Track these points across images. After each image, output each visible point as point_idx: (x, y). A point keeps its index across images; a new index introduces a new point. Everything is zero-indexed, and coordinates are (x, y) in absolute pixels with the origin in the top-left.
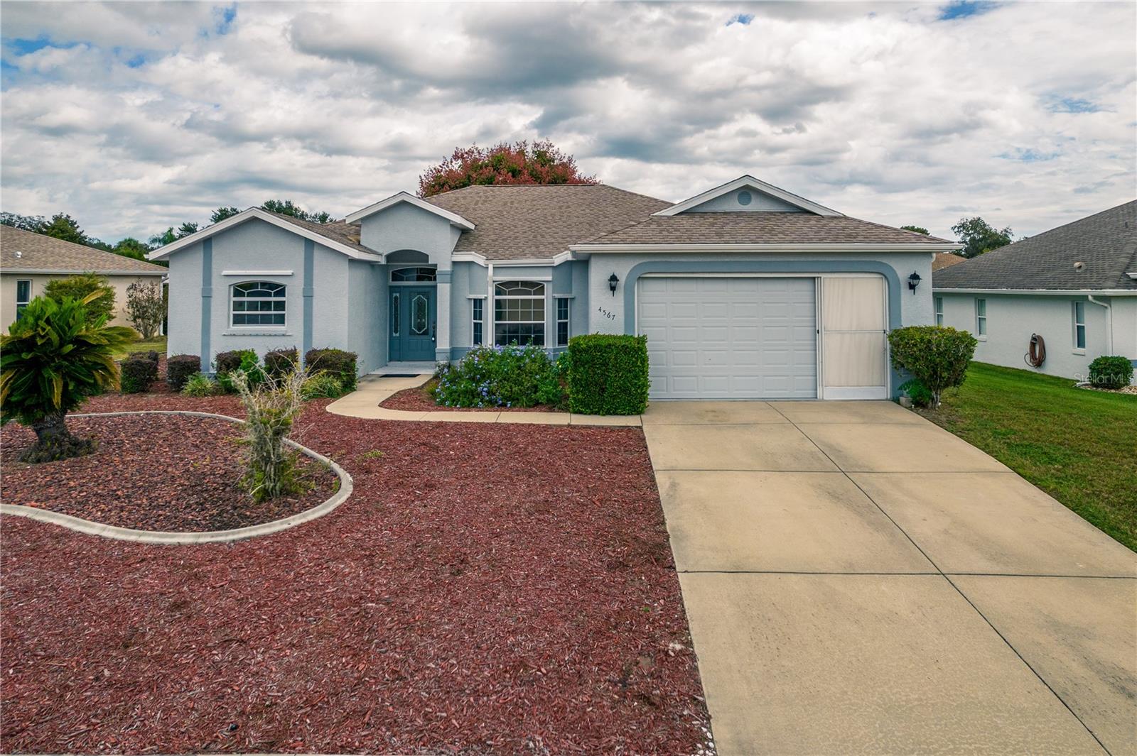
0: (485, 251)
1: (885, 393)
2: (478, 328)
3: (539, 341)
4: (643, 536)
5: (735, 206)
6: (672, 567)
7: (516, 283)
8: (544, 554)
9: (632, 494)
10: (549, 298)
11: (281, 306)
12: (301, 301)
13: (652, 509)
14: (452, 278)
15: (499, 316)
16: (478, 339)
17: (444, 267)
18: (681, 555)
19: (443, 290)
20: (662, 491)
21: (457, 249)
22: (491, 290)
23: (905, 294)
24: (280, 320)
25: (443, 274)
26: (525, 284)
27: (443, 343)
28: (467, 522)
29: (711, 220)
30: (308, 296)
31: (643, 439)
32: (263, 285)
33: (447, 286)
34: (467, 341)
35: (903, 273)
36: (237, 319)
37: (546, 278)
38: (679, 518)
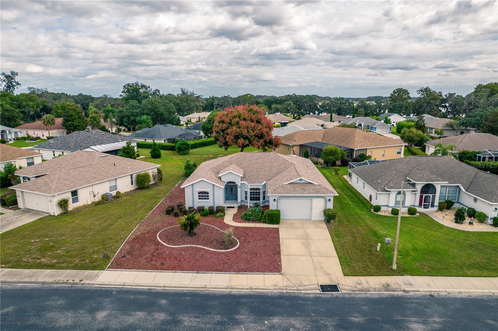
0: (247, 181)
1: (323, 219)
2: (246, 197)
3: (259, 200)
4: (277, 250)
5: (299, 182)
6: (281, 255)
7: (254, 188)
8: (266, 253)
9: (276, 243)
10: (261, 191)
11: (208, 196)
12: (212, 196)
13: (279, 246)
14: (241, 187)
15: (251, 195)
17: (239, 185)
18: (282, 253)
19: (239, 190)
20: (281, 243)
21: (241, 181)
22: (249, 190)
23: (328, 202)
24: (208, 199)
25: (239, 186)
26: (256, 188)
27: (239, 200)
29: (293, 186)
30: (214, 195)
31: (279, 231)
32: (204, 192)
33: (240, 189)
34: (244, 199)
35: (328, 199)
36: (199, 199)
37: (261, 187)
38: (282, 248)
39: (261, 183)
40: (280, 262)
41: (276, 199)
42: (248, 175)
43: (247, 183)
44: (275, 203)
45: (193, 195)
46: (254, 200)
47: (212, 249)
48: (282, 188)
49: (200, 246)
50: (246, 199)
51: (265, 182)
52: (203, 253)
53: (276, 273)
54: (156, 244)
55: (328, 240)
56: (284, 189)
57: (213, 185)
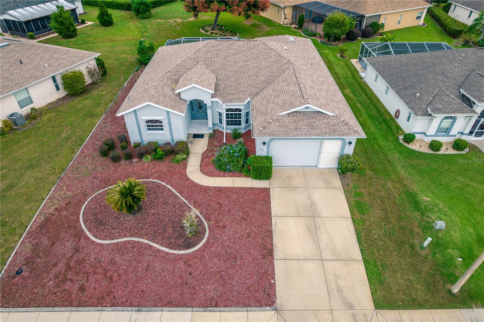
0: (221, 97)
1: (336, 166)
2: (221, 119)
3: (240, 124)
4: (269, 246)
5: (303, 110)
6: (274, 258)
7: (233, 109)
9: (267, 228)
10: (243, 113)
11: (161, 126)
12: (167, 123)
13: (271, 235)
14: (212, 107)
15: (227, 118)
18: (276, 254)
20: (273, 227)
21: (212, 97)
22: (225, 111)
23: (347, 146)
24: (162, 129)
25: (209, 106)
27: (210, 125)
29: (295, 118)
30: (170, 124)
31: (270, 197)
32: (155, 121)
33: (210, 110)
34: (217, 121)
35: (347, 141)
36: (149, 129)
38: (277, 240)
39: (242, 101)
40: (273, 278)
41: (267, 142)
42: (223, 85)
43: (221, 102)
44: (265, 148)
45: (138, 124)
46: (232, 124)
47: (164, 249)
48: (277, 123)
49: (146, 241)
50: (221, 121)
51: (249, 99)
52: (151, 258)
53: (268, 308)
54: (76, 235)
55: (345, 218)
56: (280, 126)
57: (168, 112)
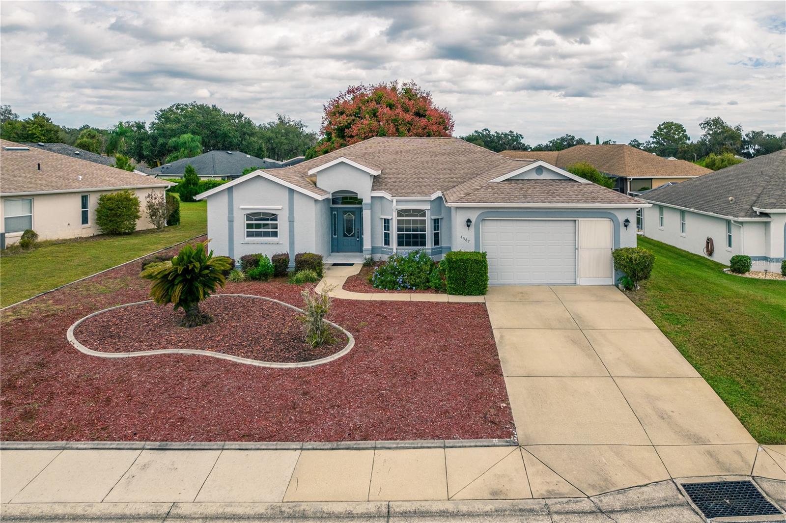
0: (389, 190)
1: (611, 281)
2: (387, 236)
3: (423, 244)
4: (489, 361)
5: (534, 176)
6: (502, 375)
7: (409, 210)
9: (483, 341)
10: (428, 220)
11: (275, 226)
12: (287, 224)
14: (371, 207)
15: (400, 229)
16: (387, 242)
17: (367, 200)
18: (505, 369)
19: (366, 214)
20: (497, 340)
21: (373, 190)
22: (395, 214)
23: (622, 230)
24: (275, 234)
25: (366, 204)
26: (414, 210)
27: (367, 245)
28: (412, 355)
30: (291, 221)
31: (486, 310)
32: (264, 214)
33: (369, 212)
34: (380, 243)
36: (249, 234)
37: (426, 207)
38: (504, 353)
39: (426, 195)
41: (473, 220)
42: (393, 179)
43: (388, 196)
45: (231, 221)
46: (408, 244)
49: (209, 353)
51: (439, 194)
52: (214, 373)
57: (291, 191)
